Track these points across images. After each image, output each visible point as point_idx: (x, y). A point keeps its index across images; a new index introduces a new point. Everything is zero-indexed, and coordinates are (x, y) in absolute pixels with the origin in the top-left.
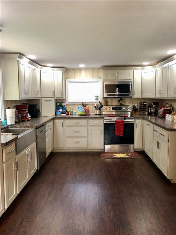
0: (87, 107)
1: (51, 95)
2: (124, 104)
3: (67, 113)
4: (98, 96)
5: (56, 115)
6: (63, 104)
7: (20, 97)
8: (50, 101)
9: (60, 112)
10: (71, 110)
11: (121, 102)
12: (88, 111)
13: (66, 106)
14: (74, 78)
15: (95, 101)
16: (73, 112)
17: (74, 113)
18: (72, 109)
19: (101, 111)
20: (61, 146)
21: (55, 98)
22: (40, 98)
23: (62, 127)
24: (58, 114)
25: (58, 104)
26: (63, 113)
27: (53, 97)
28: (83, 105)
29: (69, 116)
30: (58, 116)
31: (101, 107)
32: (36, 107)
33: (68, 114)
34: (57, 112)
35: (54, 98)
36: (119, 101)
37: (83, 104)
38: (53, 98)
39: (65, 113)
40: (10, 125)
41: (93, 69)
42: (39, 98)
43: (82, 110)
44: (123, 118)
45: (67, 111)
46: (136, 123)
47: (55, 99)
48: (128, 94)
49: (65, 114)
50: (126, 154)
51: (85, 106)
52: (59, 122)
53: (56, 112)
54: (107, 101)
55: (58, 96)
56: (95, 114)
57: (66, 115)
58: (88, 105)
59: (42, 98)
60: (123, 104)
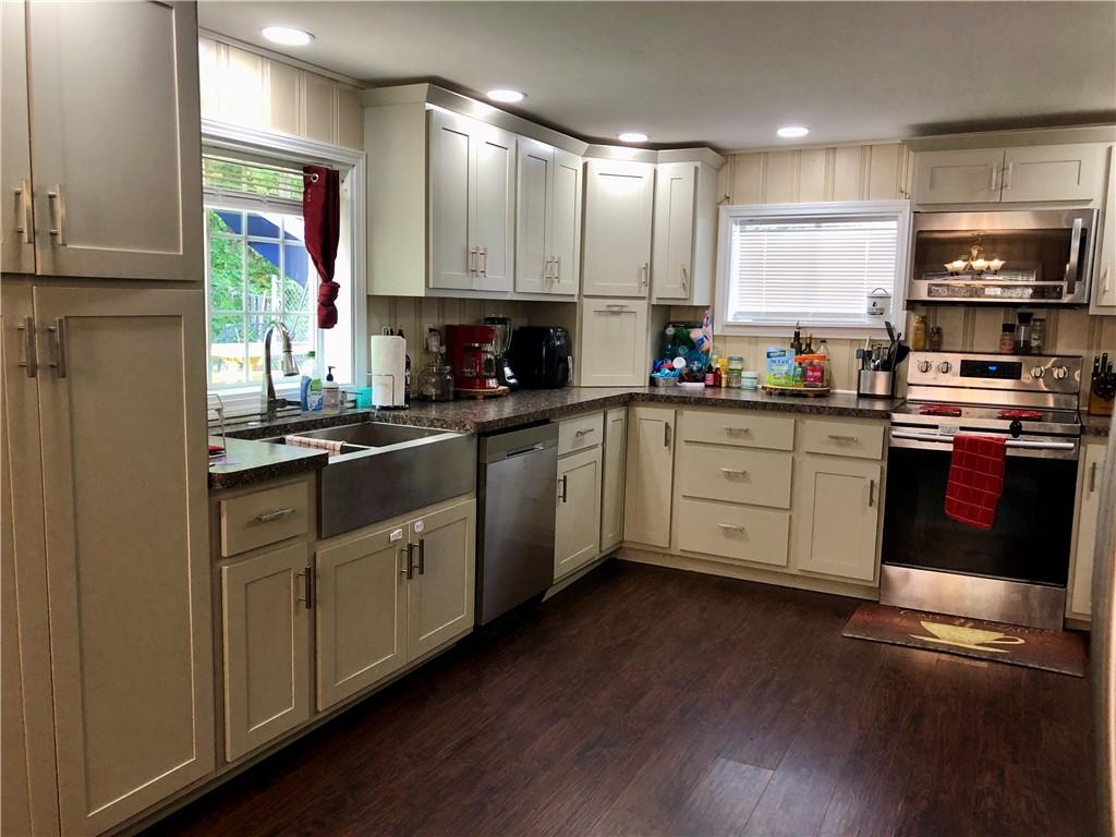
0: (821, 350)
1: (632, 286)
2: (1038, 347)
3: (710, 377)
4: (886, 297)
5: (653, 382)
6: (696, 334)
7: (431, 286)
8: (622, 315)
9: (672, 369)
10: (735, 365)
11: (1022, 334)
12: (818, 374)
13: (707, 345)
14: (765, 201)
15: (867, 321)
16: (744, 374)
17: (746, 383)
18: (741, 359)
19: (894, 383)
20: (658, 538)
21: (654, 302)
22: (576, 300)
23: (667, 443)
24: (661, 382)
25: (670, 331)
26: (690, 376)
27: (645, 293)
28: (801, 343)
29: (723, 395)
30: (661, 391)
31: (894, 358)
32: (549, 338)
33: (717, 385)
34: (659, 370)
35: (645, 302)
36: (1008, 328)
37: (797, 334)
38: (644, 298)
39: (699, 376)
40: (382, 408)
41: (866, 148)
42: (573, 296)
43: (786, 368)
44: (1006, 424)
45: (710, 368)
46: (1089, 465)
47: (654, 307)
48: (1061, 288)
49: (702, 384)
50: (1001, 635)
51: (809, 345)
52: (652, 420)
53: (656, 369)
54: (939, 325)
55: (668, 288)
56: (860, 396)
57: (706, 386)
58: (824, 341)
59: (585, 300)
60: (1034, 344)
